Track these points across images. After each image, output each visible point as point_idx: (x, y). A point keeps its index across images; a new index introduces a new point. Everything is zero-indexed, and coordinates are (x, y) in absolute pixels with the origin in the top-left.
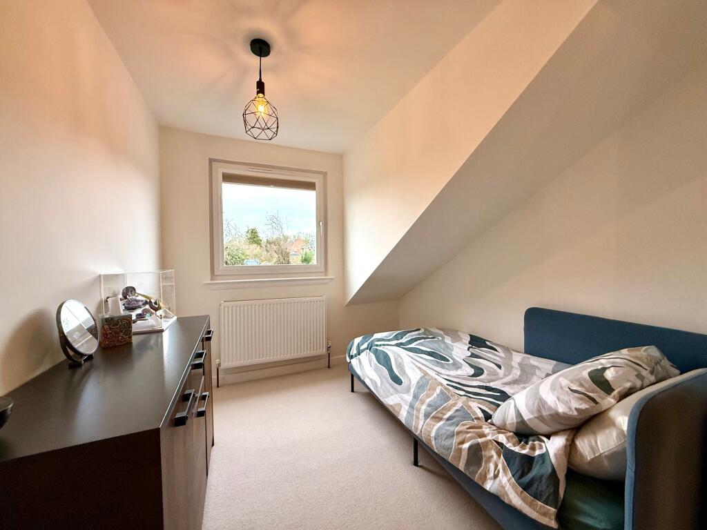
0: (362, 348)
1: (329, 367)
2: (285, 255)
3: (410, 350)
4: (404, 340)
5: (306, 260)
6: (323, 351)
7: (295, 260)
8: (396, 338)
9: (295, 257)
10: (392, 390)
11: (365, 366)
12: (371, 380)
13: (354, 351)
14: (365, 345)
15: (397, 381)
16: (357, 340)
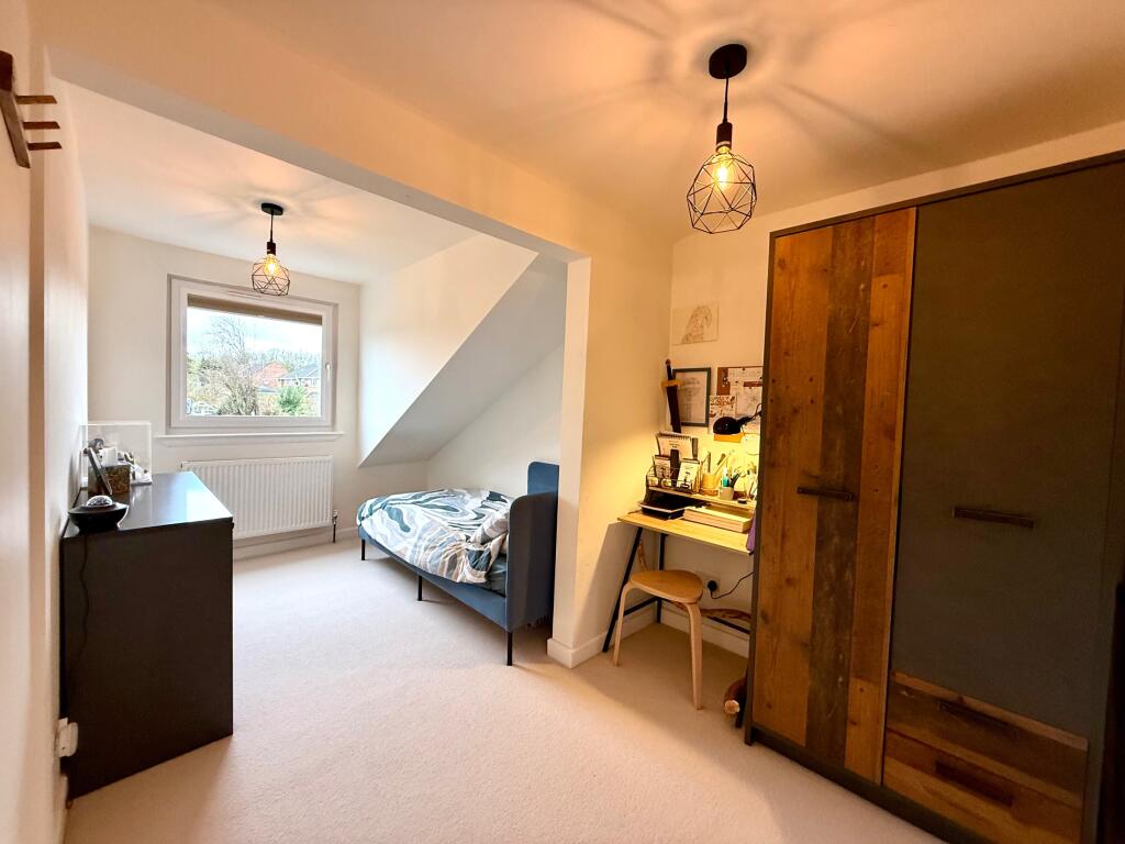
0: (374, 508)
1: (334, 541)
2: (249, 392)
3: (426, 506)
4: (421, 499)
5: (289, 403)
6: (328, 522)
7: (269, 402)
8: (414, 497)
9: (267, 396)
10: (401, 539)
11: (377, 525)
12: (382, 535)
13: (365, 512)
14: (379, 505)
15: (406, 529)
16: (369, 502)
